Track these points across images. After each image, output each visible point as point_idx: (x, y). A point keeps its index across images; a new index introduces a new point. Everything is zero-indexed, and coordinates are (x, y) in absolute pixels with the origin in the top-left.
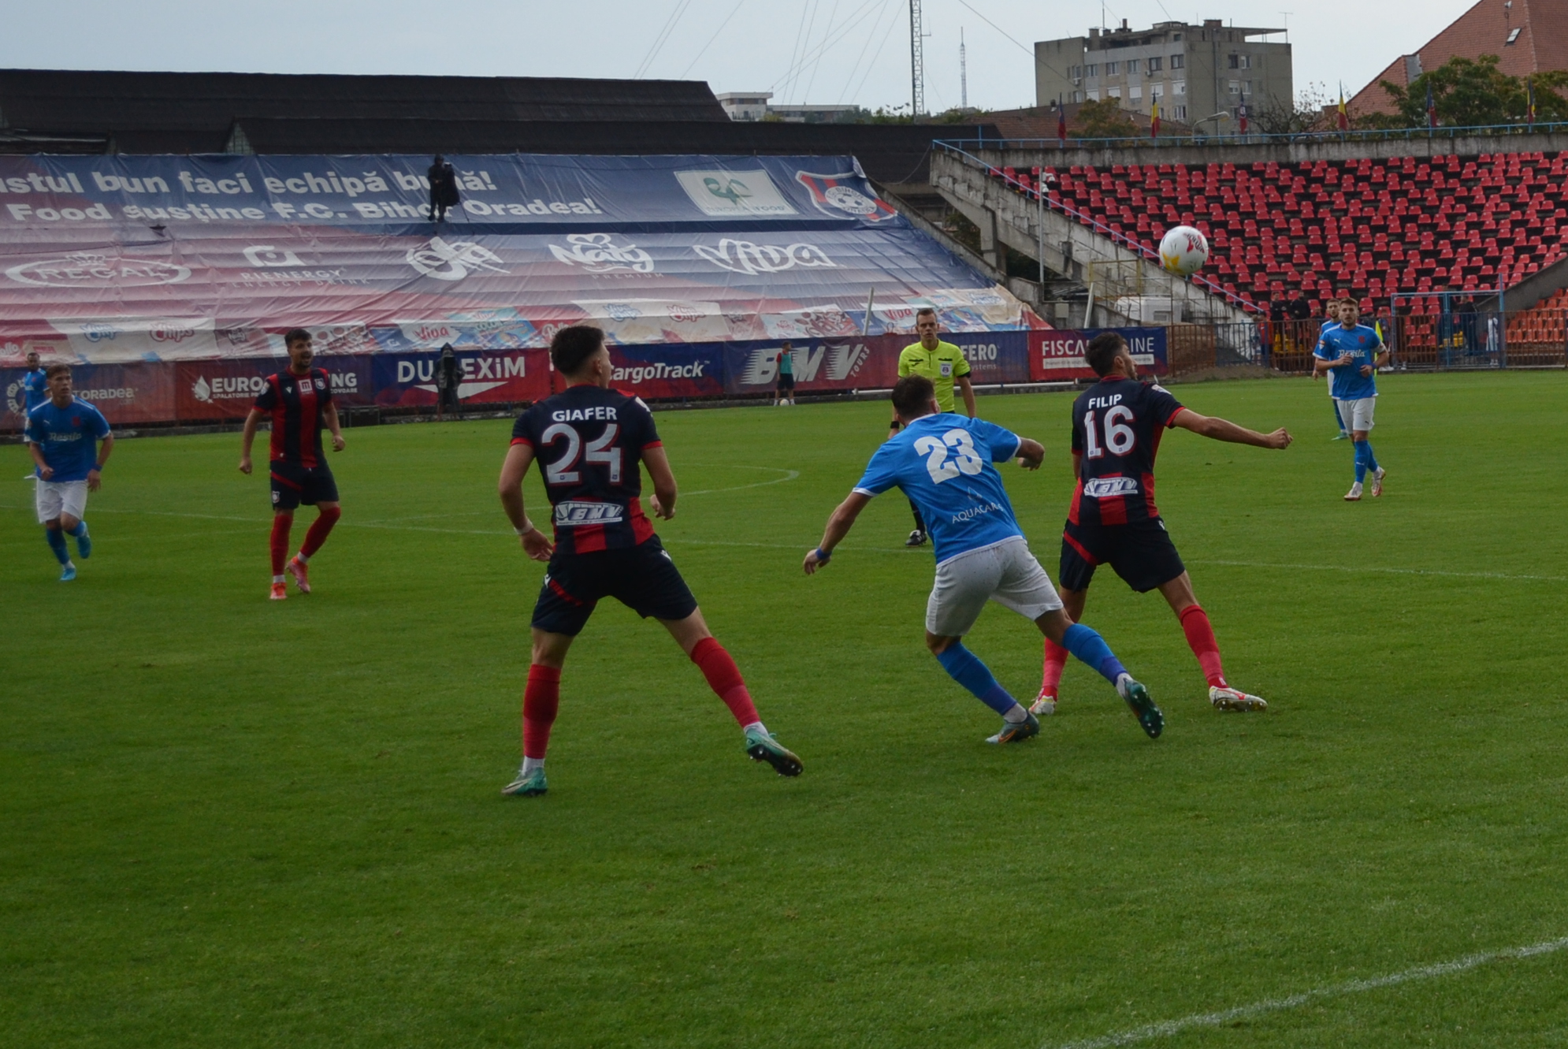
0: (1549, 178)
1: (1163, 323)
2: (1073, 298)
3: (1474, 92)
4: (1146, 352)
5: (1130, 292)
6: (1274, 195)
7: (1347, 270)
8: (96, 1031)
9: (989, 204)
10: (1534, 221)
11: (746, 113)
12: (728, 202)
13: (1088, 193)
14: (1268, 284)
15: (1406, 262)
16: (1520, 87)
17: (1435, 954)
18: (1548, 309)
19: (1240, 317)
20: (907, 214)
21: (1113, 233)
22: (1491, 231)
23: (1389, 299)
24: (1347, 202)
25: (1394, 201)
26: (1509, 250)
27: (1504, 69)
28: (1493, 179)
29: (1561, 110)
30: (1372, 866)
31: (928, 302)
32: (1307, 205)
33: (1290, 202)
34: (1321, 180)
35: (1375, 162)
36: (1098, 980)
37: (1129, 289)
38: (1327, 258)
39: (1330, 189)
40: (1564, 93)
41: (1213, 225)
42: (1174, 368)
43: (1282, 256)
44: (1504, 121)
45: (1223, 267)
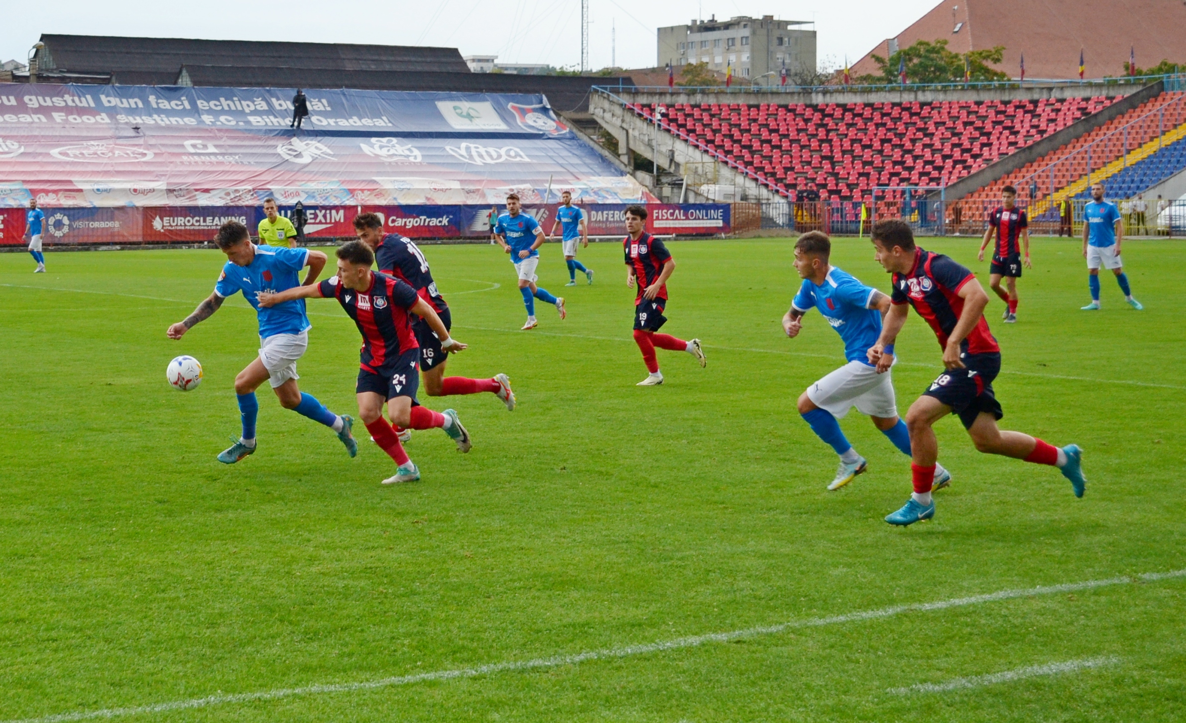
0: (977, 117)
1: (729, 201)
2: (674, 184)
3: (930, 63)
4: (717, 219)
5: (709, 181)
6: (801, 124)
7: (845, 172)
8: (55, 600)
9: (625, 125)
10: (966, 144)
11: (482, 68)
12: (467, 121)
13: (686, 120)
14: (796, 179)
15: (883, 168)
16: (960, 60)
17: (869, 605)
18: (973, 199)
19: (777, 199)
20: (575, 130)
21: (700, 145)
22: (938, 150)
23: (871, 190)
24: (848, 129)
25: (877, 130)
26: (949, 163)
27: (951, 48)
28: (941, 117)
29: (987, 74)
30: (833, 546)
31: (585, 184)
32: (822, 131)
33: (811, 129)
34: (831, 116)
35: (866, 105)
36: (653, 607)
37: (709, 180)
38: (833, 164)
39: (837, 121)
40: (990, 64)
41: (763, 142)
42: (735, 229)
43: (805, 162)
44: (949, 81)
45: (768, 168)
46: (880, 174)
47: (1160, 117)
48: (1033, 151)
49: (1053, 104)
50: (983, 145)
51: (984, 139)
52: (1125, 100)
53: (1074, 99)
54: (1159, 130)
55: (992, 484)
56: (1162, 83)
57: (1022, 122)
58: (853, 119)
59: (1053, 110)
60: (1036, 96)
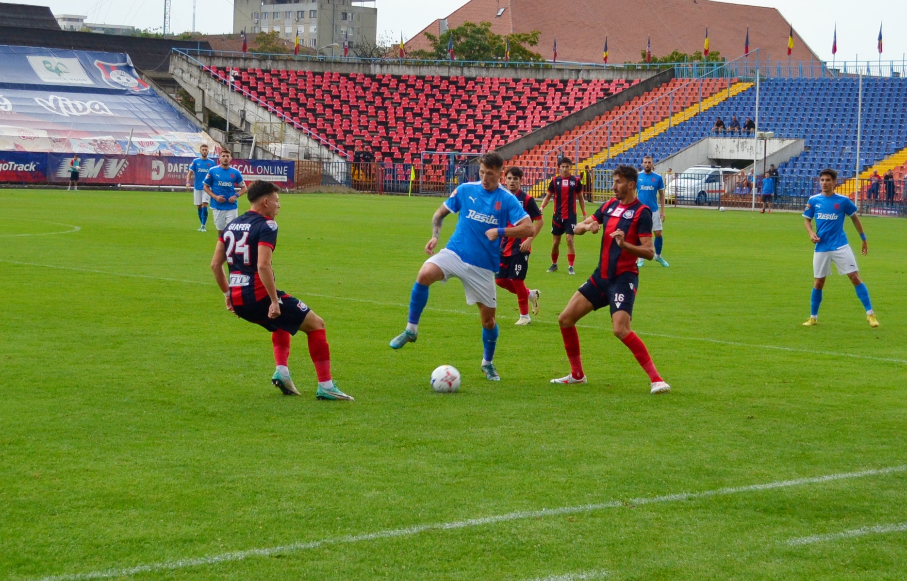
0: (514, 93)
1: (294, 159)
2: (245, 141)
3: (476, 42)
4: (283, 175)
6: (360, 91)
7: (398, 137)
9: (201, 86)
10: (505, 117)
11: (72, 26)
12: (55, 75)
13: (257, 84)
14: (354, 141)
15: (431, 134)
16: (502, 41)
17: (396, 524)
19: (337, 158)
20: (155, 88)
21: (269, 107)
22: (480, 120)
23: (420, 154)
24: (401, 99)
25: (427, 100)
26: (489, 132)
27: (494, 30)
28: (483, 91)
29: (524, 55)
30: (368, 471)
31: (163, 138)
32: (378, 99)
33: (369, 97)
34: (387, 85)
35: (418, 77)
36: (204, 525)
37: (276, 139)
38: (387, 129)
39: (392, 91)
40: (527, 46)
41: (325, 106)
42: (298, 184)
43: (363, 126)
44: (492, 59)
45: (329, 130)
46: (428, 140)
47: (670, 100)
48: (562, 125)
49: (581, 85)
50: (519, 118)
51: (520, 113)
52: (642, 84)
53: (598, 81)
54: (669, 111)
55: (511, 418)
56: (673, 70)
57: (553, 99)
58: (406, 89)
59: (580, 90)
60: (566, 77)
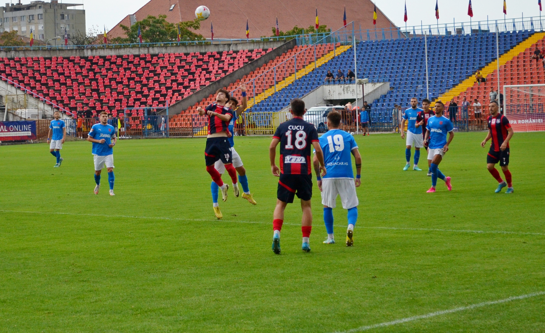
0: (186, 63)
1: (36, 119)
2: (0, 109)
3: (157, 29)
4: (28, 131)
5: (21, 107)
6: (78, 69)
7: (107, 99)
10: (180, 80)
13: (5, 68)
14: (76, 104)
15: (130, 96)
16: (175, 27)
18: (185, 114)
19: (65, 117)
21: (15, 84)
22: (163, 84)
23: (123, 110)
24: (107, 72)
25: (125, 72)
26: (170, 92)
27: (169, 20)
28: (164, 63)
29: (191, 36)
32: (91, 73)
33: (84, 72)
34: (96, 63)
35: (118, 57)
37: (21, 106)
38: (99, 94)
39: (100, 67)
40: (192, 30)
41: (54, 81)
42: (39, 137)
43: (81, 93)
44: (168, 41)
45: (58, 97)
46: (128, 100)
47: (295, 61)
48: (221, 83)
49: (232, 54)
50: (190, 80)
51: (191, 77)
52: (274, 51)
53: (244, 51)
54: (294, 69)
56: (295, 40)
57: (213, 65)
58: (110, 65)
59: (231, 58)
60: (221, 50)
